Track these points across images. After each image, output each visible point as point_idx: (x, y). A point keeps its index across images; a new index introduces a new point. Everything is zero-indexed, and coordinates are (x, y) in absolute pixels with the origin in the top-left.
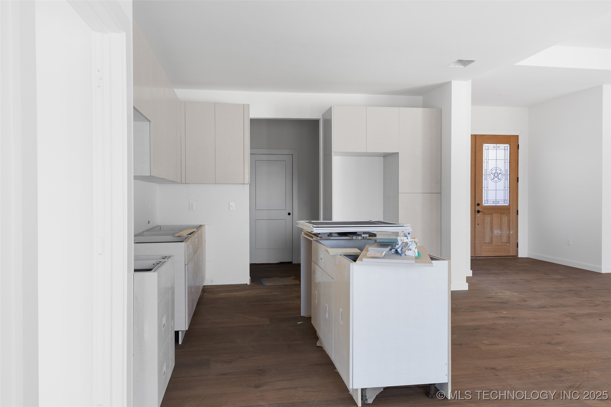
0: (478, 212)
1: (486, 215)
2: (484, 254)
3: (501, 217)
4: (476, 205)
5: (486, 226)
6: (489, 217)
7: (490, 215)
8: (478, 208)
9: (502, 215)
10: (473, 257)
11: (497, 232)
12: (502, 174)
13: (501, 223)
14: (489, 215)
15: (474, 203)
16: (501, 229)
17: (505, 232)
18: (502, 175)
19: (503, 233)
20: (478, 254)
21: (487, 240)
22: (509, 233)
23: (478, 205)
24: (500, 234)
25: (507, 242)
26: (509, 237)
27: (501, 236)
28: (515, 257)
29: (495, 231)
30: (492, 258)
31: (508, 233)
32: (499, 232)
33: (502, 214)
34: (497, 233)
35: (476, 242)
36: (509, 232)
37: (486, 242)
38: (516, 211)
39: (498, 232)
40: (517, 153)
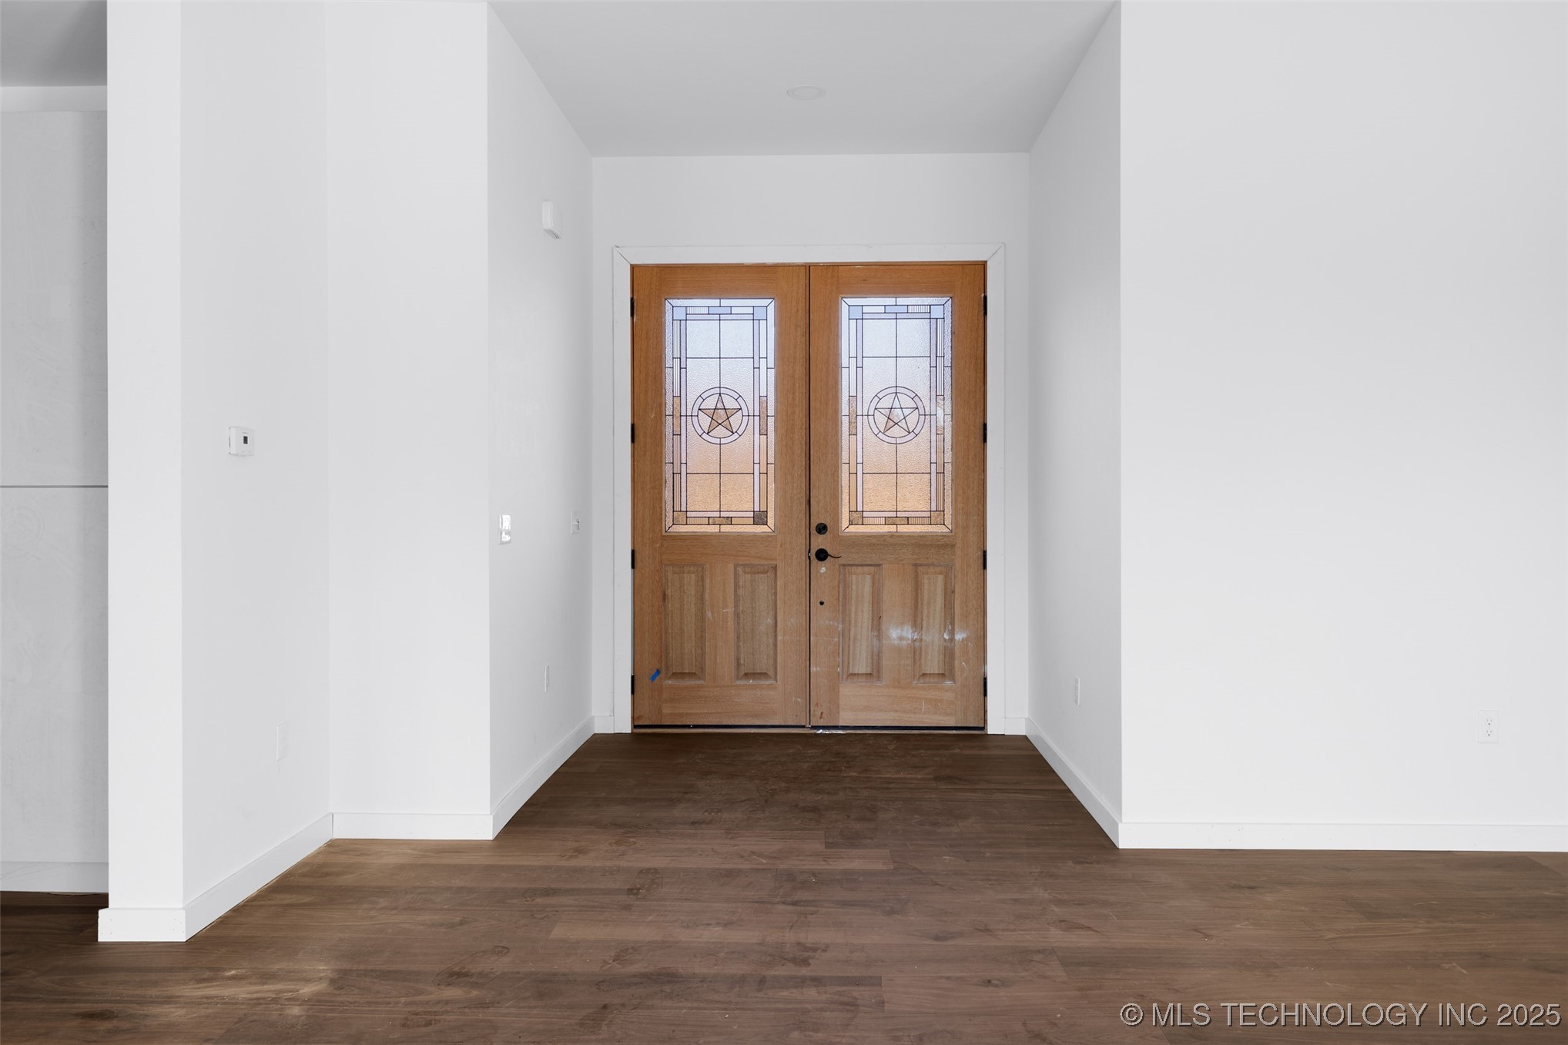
0: (822, 555)
1: (854, 568)
2: (846, 718)
3: (916, 577)
4: (814, 531)
5: (853, 609)
6: (868, 578)
7: (872, 568)
8: (819, 542)
9: (920, 569)
10: (803, 727)
11: (898, 634)
12: (922, 412)
13: (916, 601)
14: (866, 569)
15: (804, 523)
16: (916, 623)
17: (934, 637)
18: (922, 418)
19: (924, 638)
20: (821, 718)
21: (862, 666)
22: (952, 639)
23: (822, 529)
24: (914, 641)
25: (943, 675)
26: (949, 653)
27: (916, 652)
28: (975, 735)
29: (891, 631)
30: (879, 732)
31: (946, 637)
32: (908, 633)
33: (921, 565)
34: (901, 638)
35: (813, 669)
36: (952, 633)
37: (856, 672)
38: (980, 553)
39: (904, 634)
40: (981, 332)
